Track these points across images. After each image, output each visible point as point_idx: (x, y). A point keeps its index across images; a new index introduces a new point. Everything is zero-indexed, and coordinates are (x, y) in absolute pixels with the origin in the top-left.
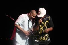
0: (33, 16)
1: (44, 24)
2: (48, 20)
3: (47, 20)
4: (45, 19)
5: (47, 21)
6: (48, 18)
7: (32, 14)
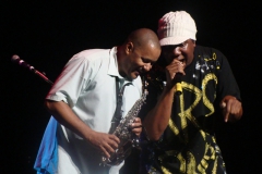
0: (146, 61)
1: (196, 90)
2: (211, 71)
3: (207, 72)
4: (198, 66)
5: (209, 77)
6: (209, 63)
7: (139, 53)
